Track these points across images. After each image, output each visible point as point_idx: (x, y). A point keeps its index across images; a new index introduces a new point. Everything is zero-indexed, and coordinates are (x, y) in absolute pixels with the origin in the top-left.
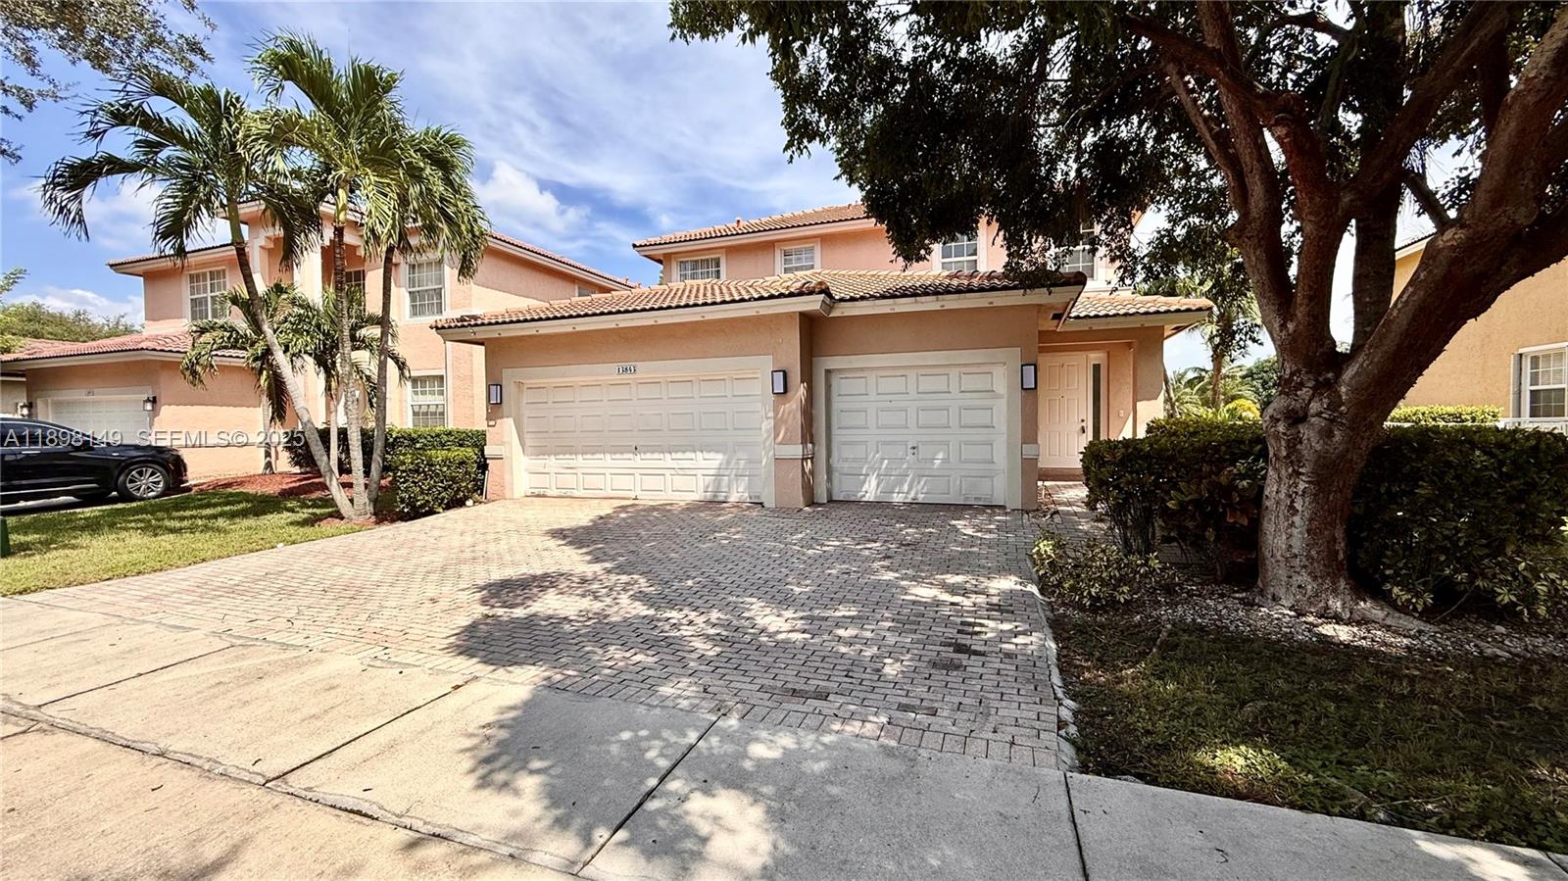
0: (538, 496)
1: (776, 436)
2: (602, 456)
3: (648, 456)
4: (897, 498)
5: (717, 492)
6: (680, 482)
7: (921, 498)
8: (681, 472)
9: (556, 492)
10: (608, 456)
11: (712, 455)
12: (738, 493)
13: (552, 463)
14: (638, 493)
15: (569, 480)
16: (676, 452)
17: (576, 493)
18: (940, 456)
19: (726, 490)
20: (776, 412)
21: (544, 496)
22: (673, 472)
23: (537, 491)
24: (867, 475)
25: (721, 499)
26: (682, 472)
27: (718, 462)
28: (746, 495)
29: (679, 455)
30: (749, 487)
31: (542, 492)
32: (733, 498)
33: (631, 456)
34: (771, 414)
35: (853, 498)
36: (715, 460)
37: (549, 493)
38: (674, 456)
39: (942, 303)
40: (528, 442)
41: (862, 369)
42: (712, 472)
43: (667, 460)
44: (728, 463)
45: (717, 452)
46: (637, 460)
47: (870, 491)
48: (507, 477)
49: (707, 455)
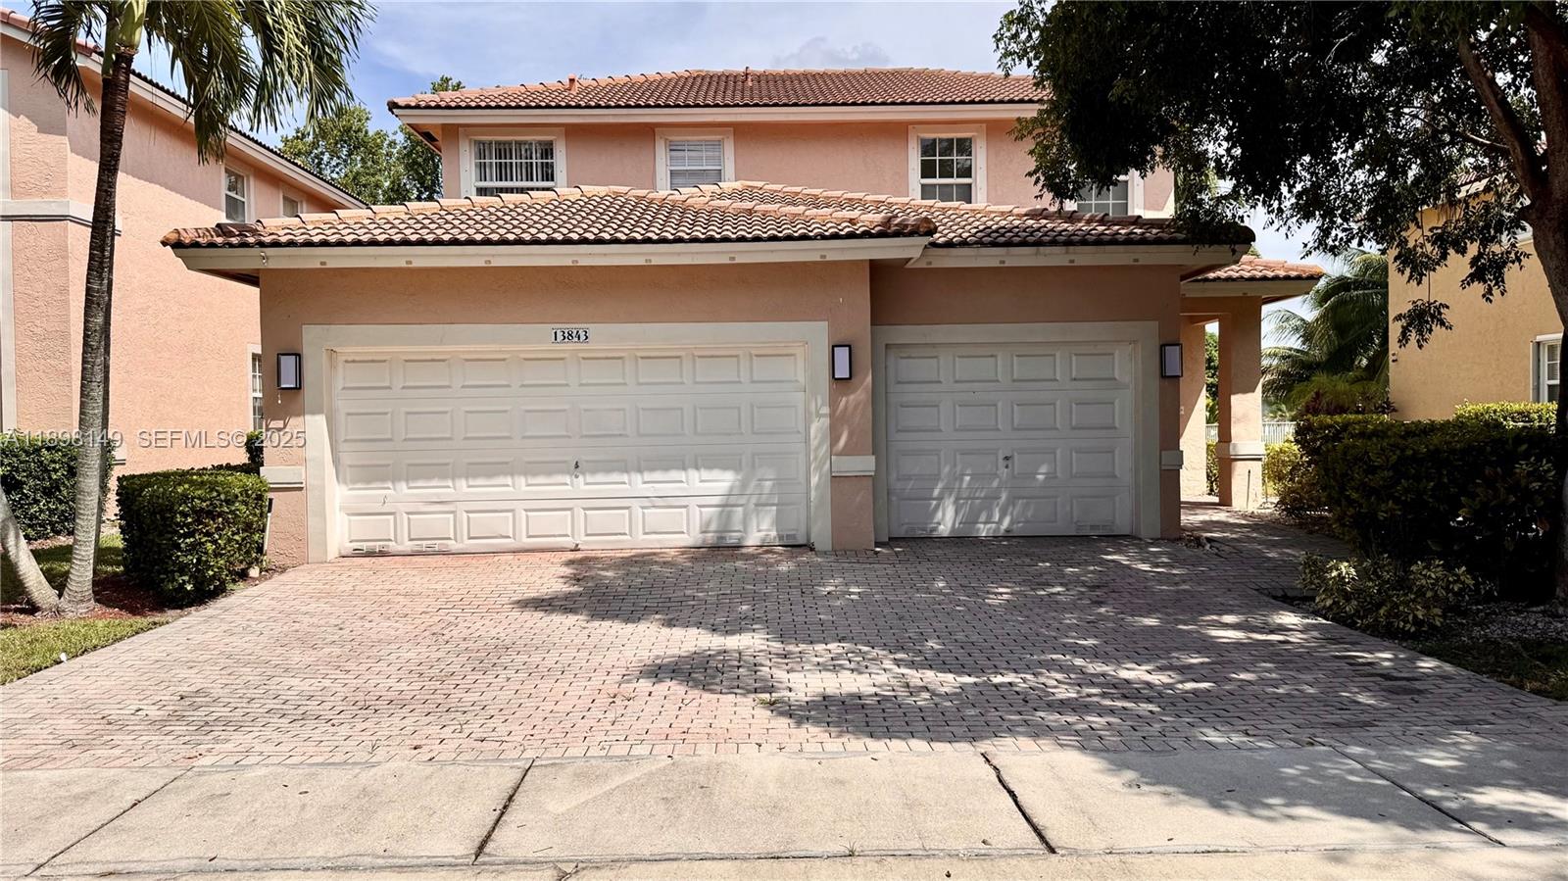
0: (370, 554)
1: (834, 441)
2: (509, 480)
3: (600, 477)
4: (983, 530)
5: (722, 532)
6: (657, 516)
7: (1019, 529)
8: (659, 502)
9: (408, 546)
10: (521, 481)
11: (716, 474)
12: (759, 531)
13: (402, 494)
14: (581, 539)
15: (437, 525)
16: (652, 469)
17: (453, 546)
18: (1044, 469)
19: (741, 528)
20: (833, 404)
21: (382, 554)
22: (646, 503)
23: (365, 546)
24: (940, 498)
25: (733, 542)
26: (663, 501)
27: (726, 485)
28: (773, 533)
29: (658, 476)
30: (778, 521)
31: (377, 546)
32: (753, 539)
33: (567, 479)
34: (826, 410)
35: (919, 533)
36: (721, 481)
37: (393, 547)
38: (648, 476)
39: (1072, 257)
40: (346, 459)
41: (934, 345)
42: (716, 500)
43: (637, 484)
44: (744, 484)
45: (725, 468)
46: (581, 485)
47: (946, 521)
48: (312, 521)
49: (705, 474)
